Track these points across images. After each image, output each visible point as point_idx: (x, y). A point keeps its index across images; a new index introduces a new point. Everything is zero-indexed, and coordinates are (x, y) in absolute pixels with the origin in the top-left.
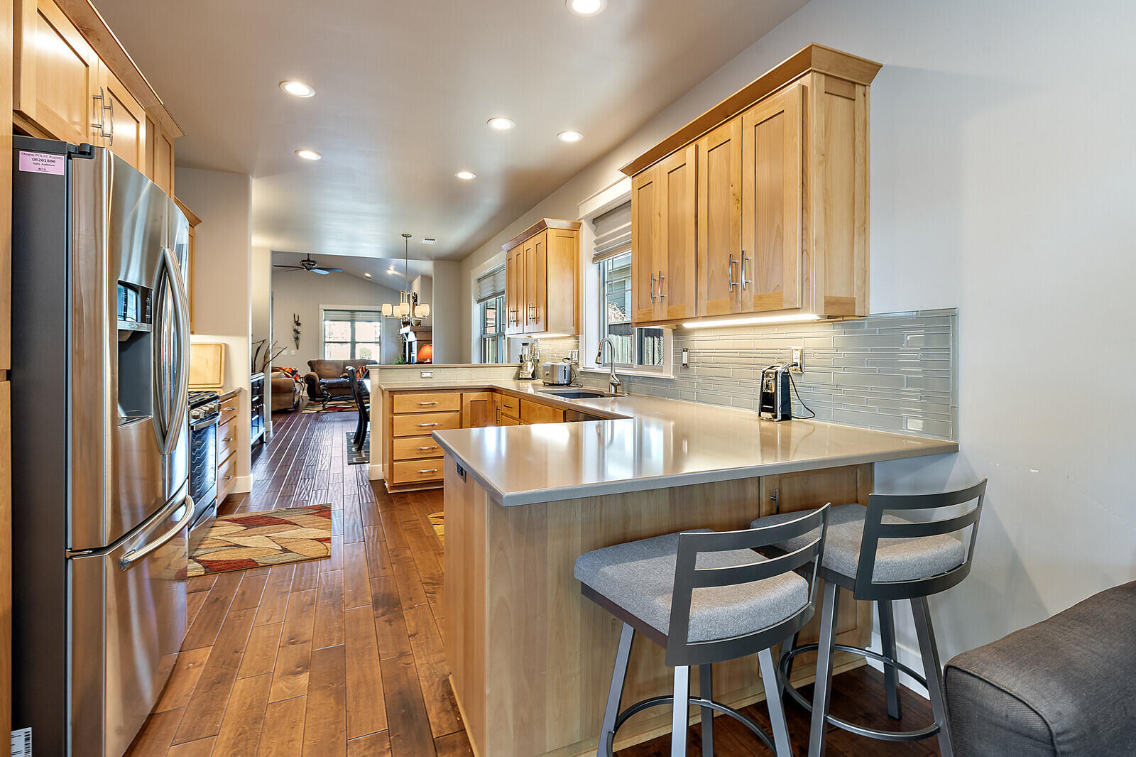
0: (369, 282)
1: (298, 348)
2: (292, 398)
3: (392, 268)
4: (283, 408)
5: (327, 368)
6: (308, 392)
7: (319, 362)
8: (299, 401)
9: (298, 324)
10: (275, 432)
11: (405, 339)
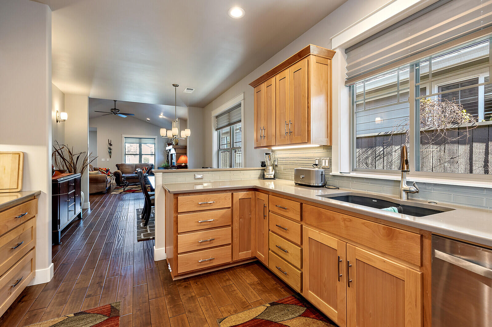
0: (149, 123)
1: (110, 158)
2: (105, 185)
3: (162, 114)
4: (100, 191)
5: (127, 168)
6: (116, 181)
7: (122, 165)
8: (110, 186)
9: (111, 145)
10: (91, 209)
11: (168, 153)
